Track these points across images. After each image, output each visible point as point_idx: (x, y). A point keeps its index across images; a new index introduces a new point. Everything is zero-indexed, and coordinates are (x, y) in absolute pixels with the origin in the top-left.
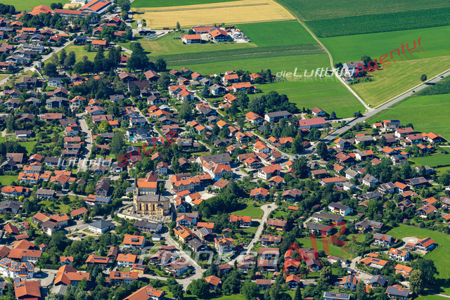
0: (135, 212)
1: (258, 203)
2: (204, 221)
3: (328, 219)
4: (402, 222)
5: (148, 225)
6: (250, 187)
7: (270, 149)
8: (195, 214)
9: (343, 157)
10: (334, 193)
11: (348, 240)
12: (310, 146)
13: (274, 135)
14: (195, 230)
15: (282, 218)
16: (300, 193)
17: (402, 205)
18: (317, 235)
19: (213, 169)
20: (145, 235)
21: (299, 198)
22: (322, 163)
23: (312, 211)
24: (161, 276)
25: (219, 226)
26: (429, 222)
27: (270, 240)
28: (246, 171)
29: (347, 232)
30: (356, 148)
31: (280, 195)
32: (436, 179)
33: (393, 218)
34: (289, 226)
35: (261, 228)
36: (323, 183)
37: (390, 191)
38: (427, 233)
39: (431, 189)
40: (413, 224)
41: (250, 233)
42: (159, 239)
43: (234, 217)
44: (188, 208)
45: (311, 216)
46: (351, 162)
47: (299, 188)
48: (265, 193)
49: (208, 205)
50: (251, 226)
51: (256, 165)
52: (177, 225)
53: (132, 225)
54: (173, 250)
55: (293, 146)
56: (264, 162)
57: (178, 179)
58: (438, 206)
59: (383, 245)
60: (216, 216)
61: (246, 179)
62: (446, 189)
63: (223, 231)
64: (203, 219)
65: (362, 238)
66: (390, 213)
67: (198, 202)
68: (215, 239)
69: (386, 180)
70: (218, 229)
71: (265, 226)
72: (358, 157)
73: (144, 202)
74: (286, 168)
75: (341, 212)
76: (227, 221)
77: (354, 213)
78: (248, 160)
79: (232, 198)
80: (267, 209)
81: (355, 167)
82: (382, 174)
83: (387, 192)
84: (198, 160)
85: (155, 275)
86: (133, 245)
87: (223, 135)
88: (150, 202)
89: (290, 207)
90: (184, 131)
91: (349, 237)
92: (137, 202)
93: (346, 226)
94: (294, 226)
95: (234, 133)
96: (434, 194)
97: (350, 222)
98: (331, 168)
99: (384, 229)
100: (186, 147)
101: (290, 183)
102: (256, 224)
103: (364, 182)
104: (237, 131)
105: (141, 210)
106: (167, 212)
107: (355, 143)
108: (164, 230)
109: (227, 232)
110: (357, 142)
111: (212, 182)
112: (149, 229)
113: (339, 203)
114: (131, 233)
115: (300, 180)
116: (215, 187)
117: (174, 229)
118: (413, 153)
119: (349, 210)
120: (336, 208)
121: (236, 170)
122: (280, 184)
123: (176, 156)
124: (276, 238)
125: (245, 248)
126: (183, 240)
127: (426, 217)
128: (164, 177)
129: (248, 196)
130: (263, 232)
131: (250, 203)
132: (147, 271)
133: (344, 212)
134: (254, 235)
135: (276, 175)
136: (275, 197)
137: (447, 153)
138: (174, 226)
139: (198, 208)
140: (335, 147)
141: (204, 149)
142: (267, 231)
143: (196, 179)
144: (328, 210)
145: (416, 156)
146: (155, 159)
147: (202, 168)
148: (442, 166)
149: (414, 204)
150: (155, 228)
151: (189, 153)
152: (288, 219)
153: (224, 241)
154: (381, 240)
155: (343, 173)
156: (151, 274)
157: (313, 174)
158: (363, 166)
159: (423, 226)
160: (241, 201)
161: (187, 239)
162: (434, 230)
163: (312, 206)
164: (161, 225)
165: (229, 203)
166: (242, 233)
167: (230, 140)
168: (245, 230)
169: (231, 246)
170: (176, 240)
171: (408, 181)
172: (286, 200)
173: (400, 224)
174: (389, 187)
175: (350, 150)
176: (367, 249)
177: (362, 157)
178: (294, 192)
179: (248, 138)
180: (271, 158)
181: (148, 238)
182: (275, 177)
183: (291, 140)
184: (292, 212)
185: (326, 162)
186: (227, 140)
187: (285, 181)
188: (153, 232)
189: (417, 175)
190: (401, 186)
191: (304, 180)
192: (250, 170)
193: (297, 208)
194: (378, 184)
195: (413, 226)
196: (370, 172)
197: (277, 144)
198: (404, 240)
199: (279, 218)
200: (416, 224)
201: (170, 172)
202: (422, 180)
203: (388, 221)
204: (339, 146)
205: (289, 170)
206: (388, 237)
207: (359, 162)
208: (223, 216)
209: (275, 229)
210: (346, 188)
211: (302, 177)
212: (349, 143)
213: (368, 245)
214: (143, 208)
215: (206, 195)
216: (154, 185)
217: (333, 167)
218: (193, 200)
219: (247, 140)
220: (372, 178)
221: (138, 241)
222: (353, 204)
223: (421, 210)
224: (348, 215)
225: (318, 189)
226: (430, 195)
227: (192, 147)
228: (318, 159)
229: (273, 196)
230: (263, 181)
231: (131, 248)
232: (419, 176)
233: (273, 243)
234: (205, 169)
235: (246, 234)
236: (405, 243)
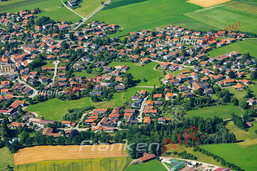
0: (2, 72)
1: (51, 61)
2: (31, 72)
3: (82, 64)
4: (112, 60)
5: (9, 76)
6: (46, 55)
7: (49, 40)
8: (28, 69)
9: (80, 38)
10: (82, 53)
11: (93, 71)
12: (65, 36)
13: (49, 33)
14: (29, 75)
15: (63, 66)
16: (68, 55)
17: (111, 54)
18: (80, 70)
19: (29, 50)
20: (9, 80)
21: (68, 57)
22: (73, 42)
23: (75, 61)
24: (21, 96)
25: (39, 73)
26: (123, 59)
27: (61, 75)
28: (42, 50)
29: (91, 67)
30: (84, 34)
31: (60, 57)
32: (121, 42)
33: (108, 59)
34: (67, 69)
35: (56, 71)
36: (76, 50)
37: (104, 49)
38: (124, 64)
39: (120, 46)
40: (117, 61)
41: (52, 74)
42: (15, 81)
43: (44, 68)
44: (24, 68)
45: (75, 63)
46: (84, 40)
47: (67, 53)
48: (54, 57)
49: (32, 65)
50: (52, 71)
51: (46, 46)
52: (22, 75)
53: (3, 77)
54: (23, 85)
55: (59, 37)
56: (48, 45)
57: (16, 56)
58: (125, 52)
59: (108, 71)
60: (36, 69)
61: (43, 53)
62: (126, 45)
63: (41, 74)
64: (31, 71)
65: (98, 69)
66: (107, 58)
67: (27, 64)
68: (39, 78)
69: (101, 45)
70: (38, 74)
71: (57, 70)
72: (86, 38)
73: (5, 67)
74: (58, 46)
75: (87, 60)
76: (41, 70)
77: (92, 60)
78: (42, 45)
79: (41, 61)
80: (56, 63)
81: (86, 42)
82: (99, 43)
83: (103, 50)
84: (22, 48)
85: (18, 96)
86: (5, 85)
87: (28, 36)
88: (8, 67)
89: (65, 61)
90: (11, 37)
91: (93, 69)
92: (3, 67)
93: (90, 65)
94: (69, 68)
95: (32, 35)
96: (122, 48)
97: (92, 63)
98: (77, 43)
99: (106, 64)
100: (15, 43)
101: (62, 51)
102: (53, 70)
103: (92, 47)
104: (33, 34)
105: (4, 70)
106: (15, 70)
107: (83, 32)
108: (16, 77)
109: (42, 74)
110: (84, 32)
111: (30, 55)
112: (10, 78)
113: (84, 56)
114: (3, 80)
115: (66, 50)
116: (32, 57)
117: (21, 76)
118: (108, 33)
119: (90, 59)
120: (84, 59)
121: (38, 50)
122: (58, 53)
123: (11, 47)
124: (63, 74)
125: (51, 80)
126: (26, 80)
127: (121, 57)
128: (9, 56)
129: (47, 59)
130: (57, 72)
131: (48, 62)
132: (14, 95)
133: (88, 60)
134: (54, 74)
135: (55, 49)
136: (58, 58)
137: (121, 31)
138: (20, 75)
139: (27, 67)
140: (75, 35)
141: (22, 43)
142: (58, 71)
143: (23, 55)
144: (81, 60)
145: (109, 34)
146: (3, 50)
147: (24, 51)
148: (121, 37)
149: (115, 53)
150: (13, 77)
151: (16, 45)
152: (66, 66)
153: (43, 78)
154: (106, 69)
155: (82, 45)
156: (16, 95)
157: (70, 47)
158: (90, 41)
159: (122, 61)
160: (44, 61)
161: (28, 80)
162: (126, 62)
163: (74, 59)
164: (14, 76)
165: (40, 63)
166: (49, 74)
167: (32, 38)
168: (49, 73)
169: (46, 79)
170: (22, 80)
171: (110, 44)
172: (63, 59)
173: (112, 62)
174: (103, 48)
175: (82, 35)
176: (101, 73)
177: (88, 37)
178: (65, 55)
179: (39, 36)
180: (51, 43)
181: (11, 82)
182: (56, 50)
183: (57, 34)
184: (66, 63)
185: (74, 41)
186: (31, 38)
187: (60, 51)
188: (12, 79)
189: (113, 42)
190: (108, 47)
191: (67, 50)
192: (44, 49)
193: (68, 61)
194: (98, 47)
195: (117, 62)
196: (94, 42)
197: (52, 37)
198: (115, 67)
199: (62, 66)
200: (118, 60)
201: (11, 54)
202: (115, 43)
203: (107, 61)
204: (77, 34)
205: (60, 46)
206: (109, 67)
207: (87, 39)
208: (39, 69)
209: (62, 71)
210: (86, 50)
211: (66, 49)
212: (81, 33)
213: (102, 71)
214: (5, 70)
215: (29, 61)
216: (7, 60)
217: (78, 43)
218: (25, 64)
219: (38, 37)
220: (96, 45)
221: (7, 83)
222: (91, 56)
223: (119, 55)
224: (90, 61)
225: (75, 52)
226: (121, 49)
227: (17, 43)
228: (70, 40)
229: (57, 58)
230: (51, 52)
231: (5, 87)
232: (114, 42)
233: (63, 76)
234: (25, 51)
235: (50, 74)
236: (116, 68)
